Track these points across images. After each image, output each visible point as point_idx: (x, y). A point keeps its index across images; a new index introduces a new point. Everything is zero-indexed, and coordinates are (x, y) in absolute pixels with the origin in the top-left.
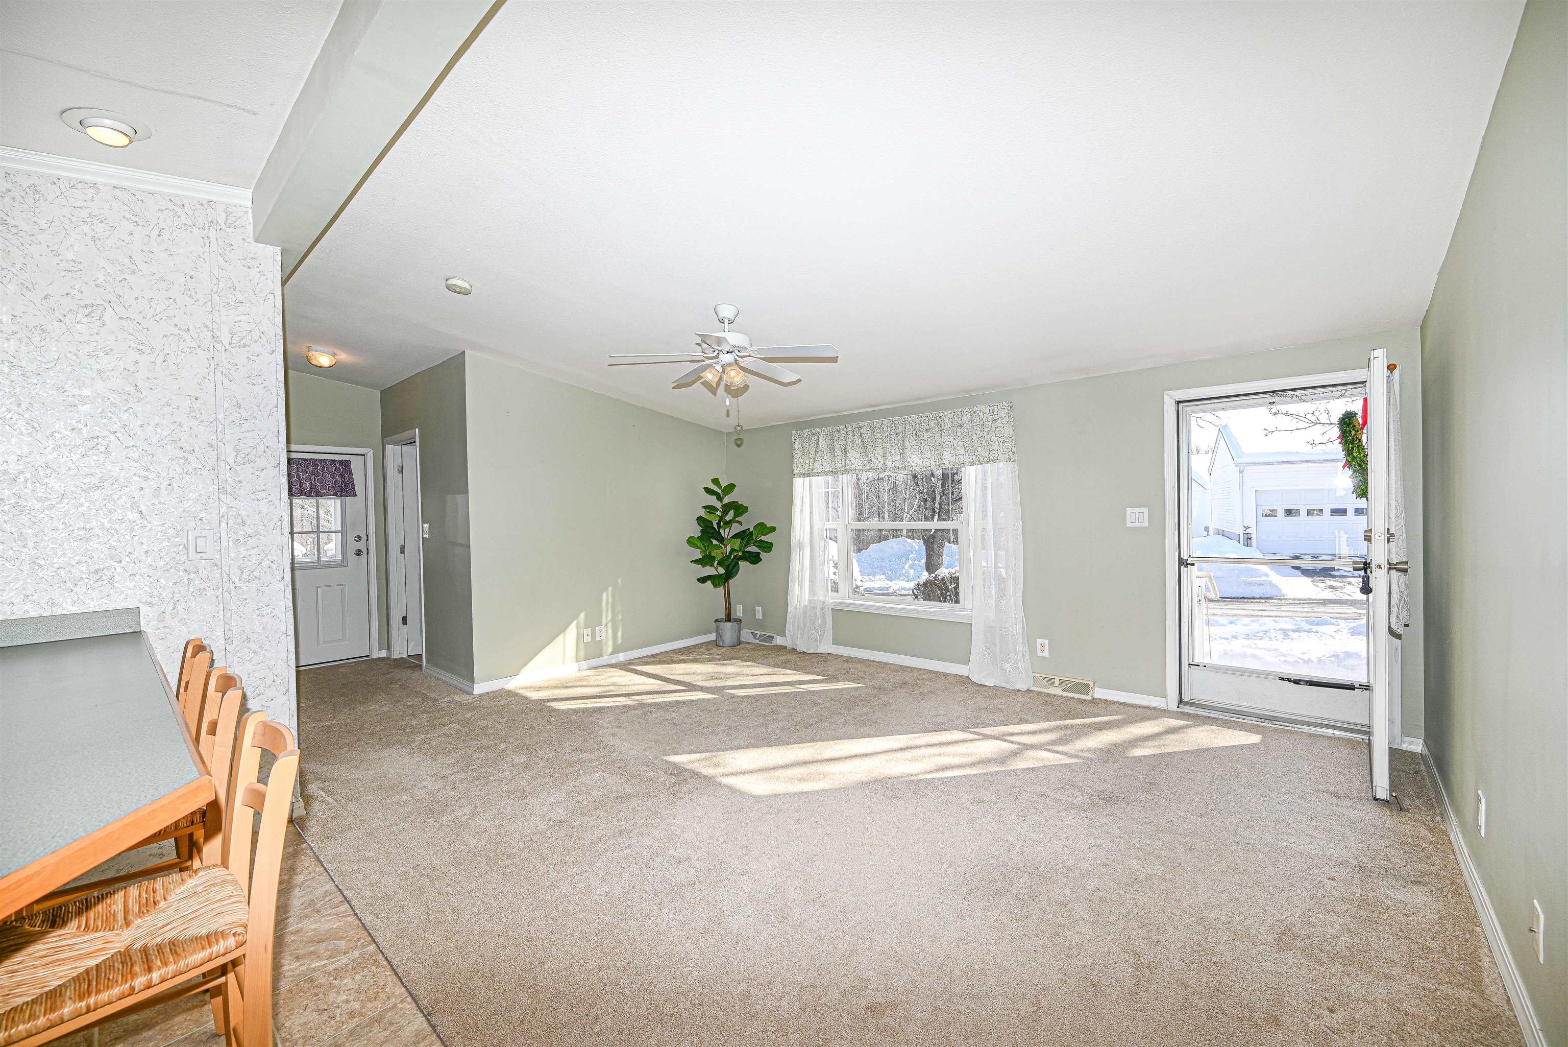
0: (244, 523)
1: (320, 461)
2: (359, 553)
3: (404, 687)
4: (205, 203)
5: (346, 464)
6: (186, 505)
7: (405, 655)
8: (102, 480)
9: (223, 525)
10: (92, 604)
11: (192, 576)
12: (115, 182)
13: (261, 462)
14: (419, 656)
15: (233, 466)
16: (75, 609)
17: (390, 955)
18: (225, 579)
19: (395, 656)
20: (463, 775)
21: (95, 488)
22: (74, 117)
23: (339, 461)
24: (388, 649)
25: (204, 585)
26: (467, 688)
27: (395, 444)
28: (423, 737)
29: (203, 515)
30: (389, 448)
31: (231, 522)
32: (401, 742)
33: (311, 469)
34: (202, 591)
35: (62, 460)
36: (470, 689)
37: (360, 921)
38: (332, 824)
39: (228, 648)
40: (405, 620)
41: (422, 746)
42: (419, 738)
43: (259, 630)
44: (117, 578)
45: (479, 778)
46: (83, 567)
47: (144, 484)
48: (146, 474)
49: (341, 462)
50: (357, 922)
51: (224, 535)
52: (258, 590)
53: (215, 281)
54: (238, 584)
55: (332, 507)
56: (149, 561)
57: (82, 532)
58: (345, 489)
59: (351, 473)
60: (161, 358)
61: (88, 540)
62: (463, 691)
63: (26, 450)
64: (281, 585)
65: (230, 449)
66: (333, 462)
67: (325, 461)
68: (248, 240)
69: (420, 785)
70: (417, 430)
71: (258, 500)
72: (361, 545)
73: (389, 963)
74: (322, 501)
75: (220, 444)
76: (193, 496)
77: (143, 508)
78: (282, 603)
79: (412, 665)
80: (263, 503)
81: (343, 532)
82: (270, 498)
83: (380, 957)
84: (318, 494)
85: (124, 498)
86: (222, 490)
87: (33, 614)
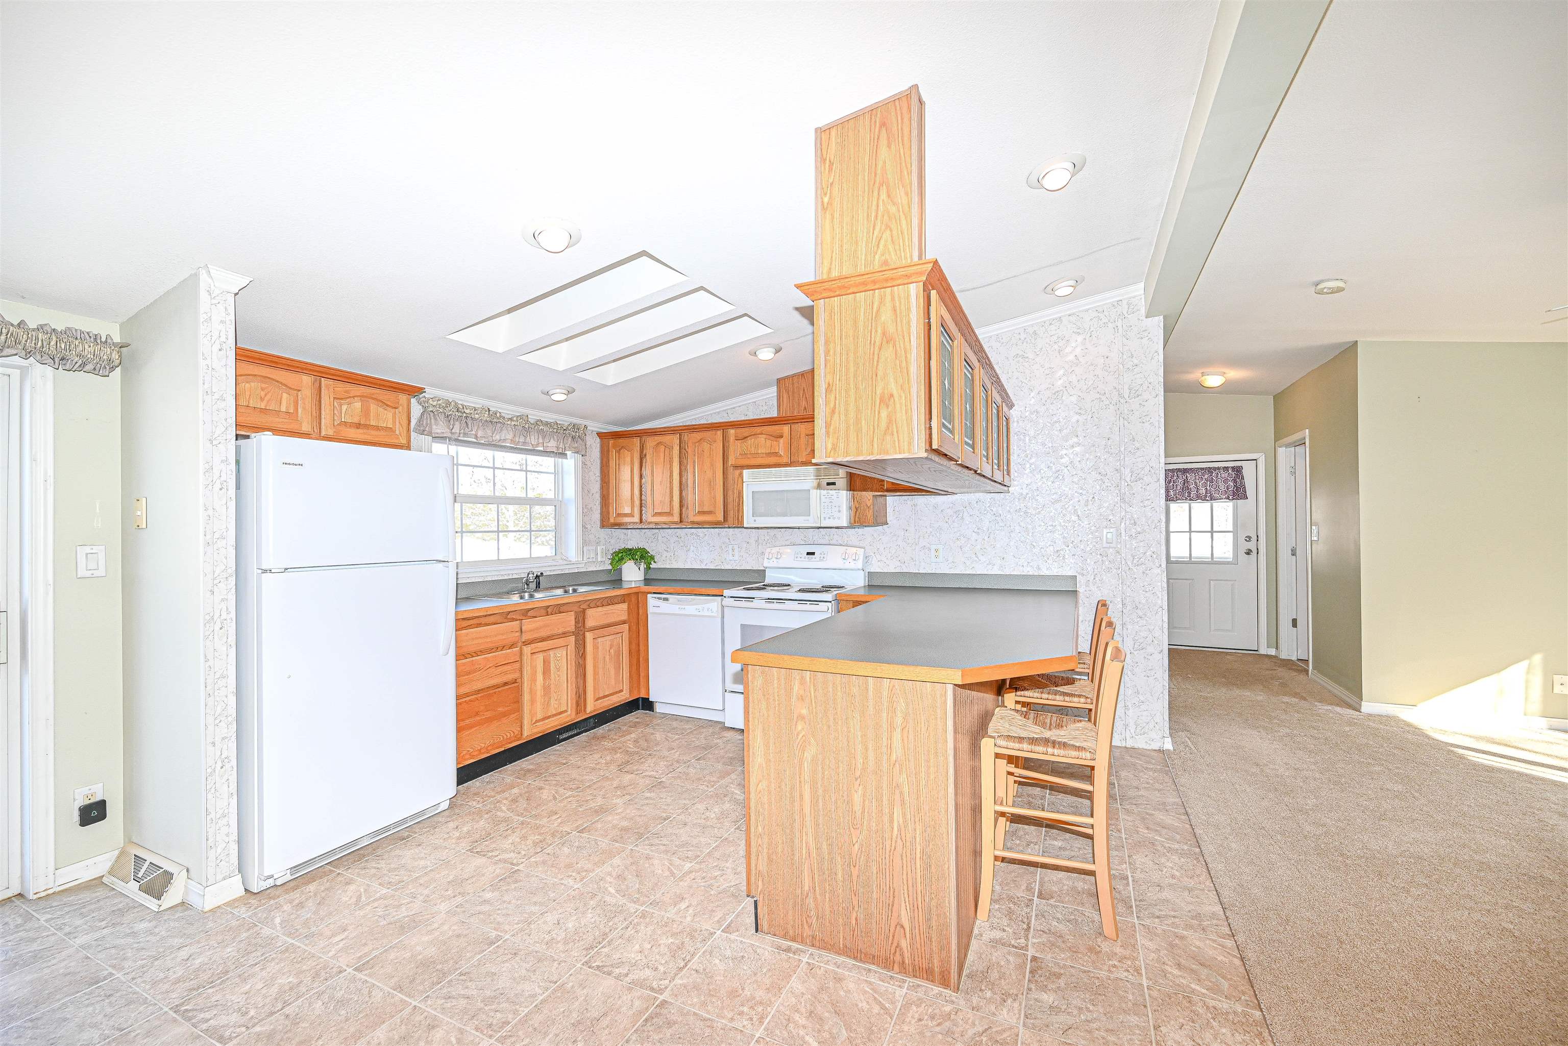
0: (1135, 524)
1: (1215, 469)
2: (1249, 552)
3: (1284, 685)
4: (1116, 304)
5: (1238, 470)
6: (1102, 510)
7: (1294, 658)
8: (1061, 496)
9: (1123, 524)
10: (1055, 571)
11: (1105, 558)
12: (1068, 313)
13: (1147, 479)
14: (1306, 661)
15: (1129, 483)
16: (1048, 573)
17: (1209, 860)
18: (1123, 563)
19: (1284, 655)
20: (1317, 775)
21: (1057, 501)
22: (1049, 289)
23: (1232, 468)
24: (1277, 648)
25: (1110, 566)
26: (1354, 704)
27: (1288, 446)
28: (1288, 731)
29: (1111, 517)
30: (1281, 451)
31: (1128, 523)
32: (1265, 728)
33: (1206, 476)
34: (1109, 570)
35: (1044, 485)
36: (1357, 706)
37: (1193, 829)
38: (1190, 763)
39: (1124, 611)
40: (1294, 623)
41: (1285, 738)
42: (1284, 731)
43: (1144, 601)
44: (1067, 556)
45: (1335, 783)
46: (1051, 548)
47: (1080, 498)
48: (1081, 491)
49: (1233, 468)
50: (1191, 830)
51: (1123, 532)
52: (1144, 573)
53: (1121, 354)
54: (1131, 567)
55: (1224, 510)
56: (1082, 547)
57: (1051, 528)
58: (1238, 493)
59: (1243, 478)
60: (1090, 416)
61: (1054, 532)
62: (1350, 706)
63: (1030, 481)
64: (1159, 571)
65: (1128, 471)
66: (1226, 469)
67: (1219, 468)
68: (1141, 318)
69: (1271, 766)
70: (1307, 430)
71: (1145, 507)
72: (1252, 545)
73: (1206, 864)
74: (1216, 504)
75: (1122, 468)
76: (1106, 505)
77: (1079, 513)
78: (1159, 584)
79: (1299, 668)
80: (1148, 509)
81: (1235, 532)
82: (1153, 505)
83: (1201, 858)
84: (1212, 498)
85: (1071, 507)
86: (1123, 500)
87: (1031, 573)
